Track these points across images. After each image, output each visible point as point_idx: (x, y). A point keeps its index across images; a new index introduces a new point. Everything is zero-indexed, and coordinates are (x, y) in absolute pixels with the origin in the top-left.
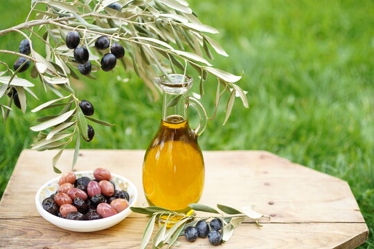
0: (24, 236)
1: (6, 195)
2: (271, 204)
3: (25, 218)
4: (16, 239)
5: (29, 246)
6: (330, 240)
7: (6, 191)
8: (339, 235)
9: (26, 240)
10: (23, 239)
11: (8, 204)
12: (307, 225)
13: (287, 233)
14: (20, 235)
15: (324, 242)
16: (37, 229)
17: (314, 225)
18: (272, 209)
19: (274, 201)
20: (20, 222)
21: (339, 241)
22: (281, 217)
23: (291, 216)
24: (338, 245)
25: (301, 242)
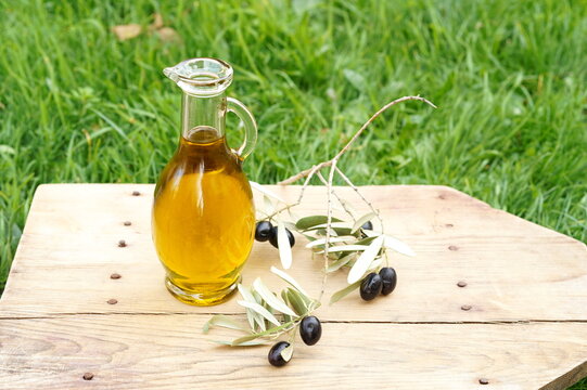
0: (50, 351)
1: (15, 272)
2: (461, 286)
3: (50, 317)
4: (37, 358)
5: (61, 371)
6: (564, 356)
7: (14, 265)
8: (578, 345)
9: (54, 358)
10: (49, 357)
11: (20, 289)
12: (524, 326)
13: (492, 341)
14: (44, 349)
15: (555, 359)
16: (71, 338)
17: (537, 326)
18: (464, 297)
19: (466, 281)
20: (41, 324)
21: (580, 356)
22: (480, 310)
23: (496, 309)
24: (579, 363)
25: (515, 358)
